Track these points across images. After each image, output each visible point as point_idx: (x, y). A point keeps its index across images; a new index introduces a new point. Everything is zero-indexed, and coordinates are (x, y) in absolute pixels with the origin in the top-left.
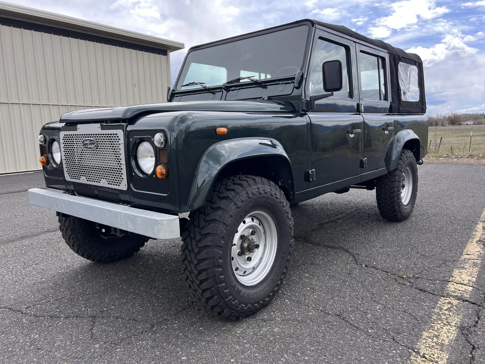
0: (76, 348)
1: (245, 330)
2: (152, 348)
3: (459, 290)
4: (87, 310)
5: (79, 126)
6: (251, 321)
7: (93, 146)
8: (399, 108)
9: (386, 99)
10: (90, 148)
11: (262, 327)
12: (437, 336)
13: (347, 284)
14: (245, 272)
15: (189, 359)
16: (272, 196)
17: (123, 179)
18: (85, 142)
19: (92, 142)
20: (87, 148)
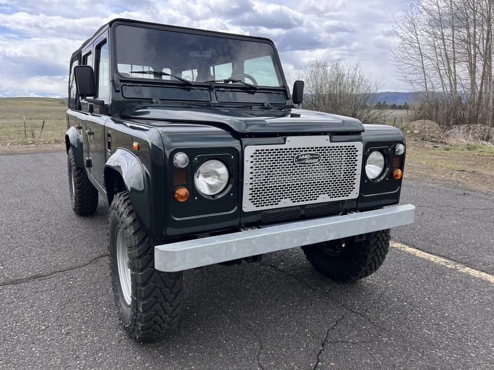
5: (288, 138)
7: (314, 161)
10: (310, 163)
17: (354, 188)
18: (302, 158)
19: (313, 157)
20: (304, 163)
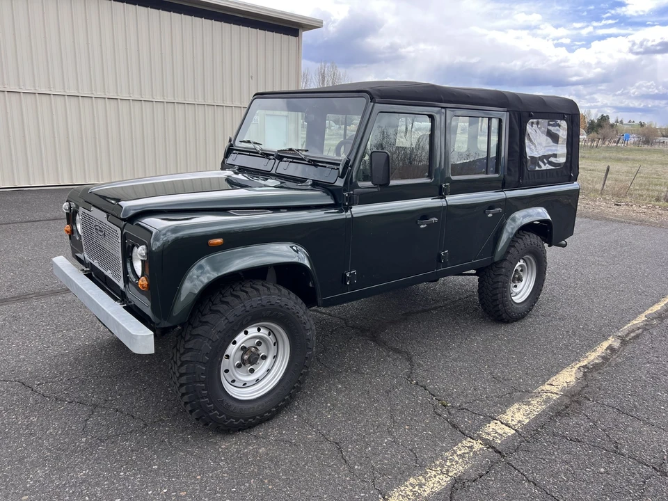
0: (64, 439)
1: (231, 445)
2: (132, 451)
3: (496, 433)
4: (93, 397)
6: (243, 437)
8: (519, 181)
9: (497, 171)
10: (100, 235)
11: (250, 445)
12: (420, 485)
13: (375, 405)
14: (245, 384)
15: (159, 469)
16: (282, 307)
17: (121, 277)
19: (101, 230)
20: (98, 233)
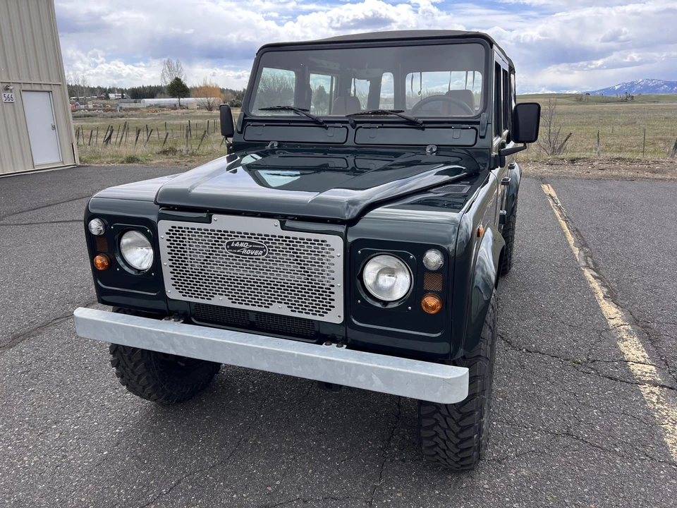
1: (490, 481)
3: (646, 373)
5: (215, 217)
7: (256, 252)
10: (250, 255)
11: (506, 472)
13: (534, 383)
17: (333, 307)
18: (236, 245)
19: (253, 247)
20: (240, 254)
